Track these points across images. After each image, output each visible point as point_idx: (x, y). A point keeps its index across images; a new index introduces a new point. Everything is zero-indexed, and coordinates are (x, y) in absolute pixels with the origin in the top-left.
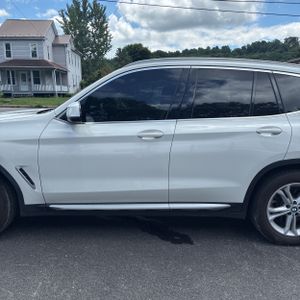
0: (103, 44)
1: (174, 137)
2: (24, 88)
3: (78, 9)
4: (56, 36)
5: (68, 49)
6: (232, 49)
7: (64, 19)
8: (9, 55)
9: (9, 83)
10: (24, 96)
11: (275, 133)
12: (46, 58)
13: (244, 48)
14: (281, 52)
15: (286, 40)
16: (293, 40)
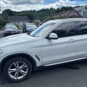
6: (36, 11)
13: (39, 10)
14: (49, 12)
15: (50, 8)
16: (52, 8)
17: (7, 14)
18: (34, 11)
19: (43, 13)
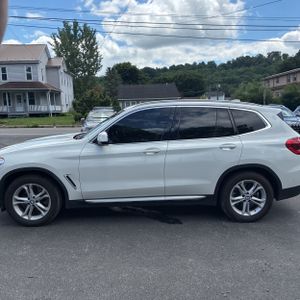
0: (93, 64)
1: (167, 152)
2: (19, 109)
3: (69, 32)
4: (50, 59)
5: (61, 70)
7: (56, 42)
8: (4, 77)
9: (5, 104)
10: (20, 116)
11: (232, 148)
12: (40, 80)
13: (229, 62)
14: (265, 66)
15: (269, 54)
16: (276, 54)
17: (118, 77)
18: (212, 64)
19: (241, 70)
